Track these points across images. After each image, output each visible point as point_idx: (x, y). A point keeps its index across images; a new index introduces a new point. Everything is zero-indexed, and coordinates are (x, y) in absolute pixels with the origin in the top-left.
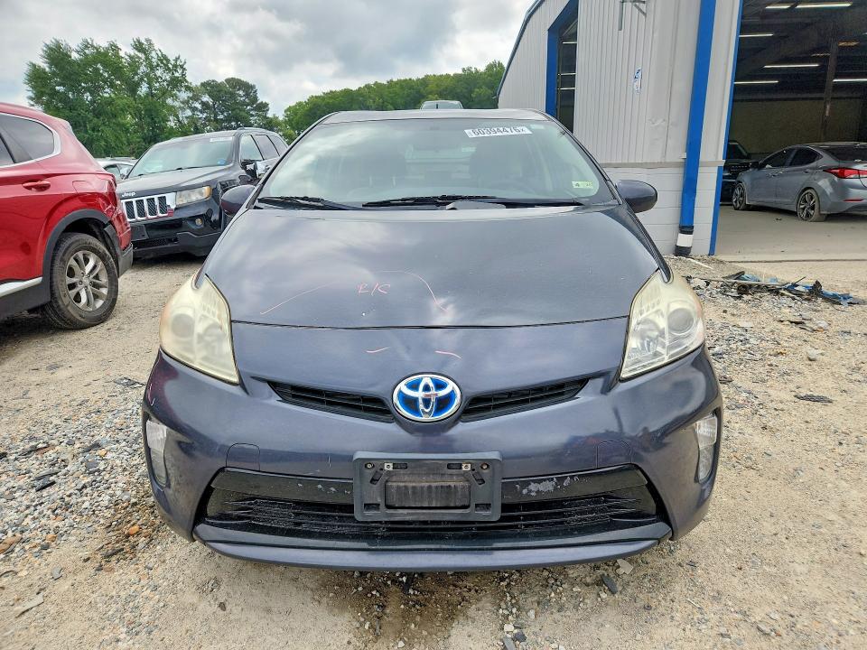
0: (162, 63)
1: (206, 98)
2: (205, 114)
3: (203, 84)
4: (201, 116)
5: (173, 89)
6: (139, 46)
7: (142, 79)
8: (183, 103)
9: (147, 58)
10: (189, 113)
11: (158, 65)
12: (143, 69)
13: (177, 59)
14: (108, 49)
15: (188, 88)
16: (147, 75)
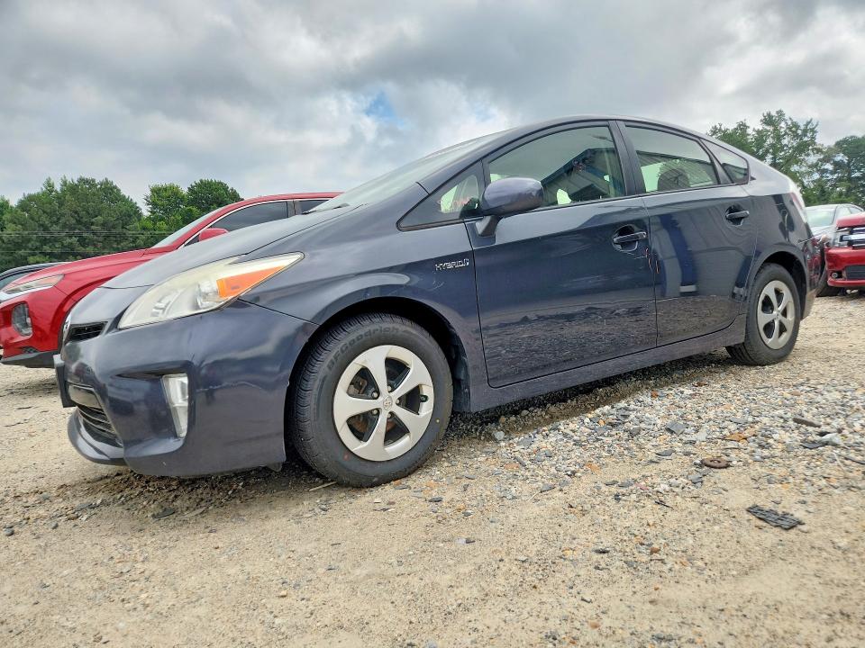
0: (791, 130)
1: (840, 157)
2: (836, 175)
3: (838, 144)
4: (830, 177)
5: (800, 153)
6: (769, 120)
7: (767, 151)
8: (810, 167)
9: (775, 130)
10: (816, 176)
11: (786, 134)
12: (770, 141)
13: (808, 123)
14: (736, 129)
15: (819, 151)
16: (773, 146)
